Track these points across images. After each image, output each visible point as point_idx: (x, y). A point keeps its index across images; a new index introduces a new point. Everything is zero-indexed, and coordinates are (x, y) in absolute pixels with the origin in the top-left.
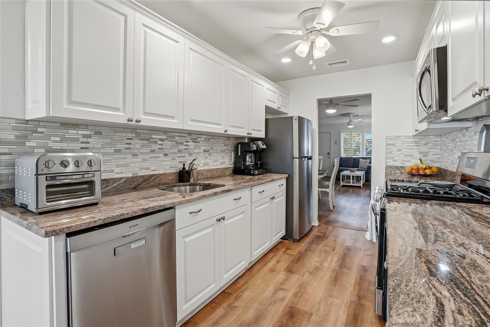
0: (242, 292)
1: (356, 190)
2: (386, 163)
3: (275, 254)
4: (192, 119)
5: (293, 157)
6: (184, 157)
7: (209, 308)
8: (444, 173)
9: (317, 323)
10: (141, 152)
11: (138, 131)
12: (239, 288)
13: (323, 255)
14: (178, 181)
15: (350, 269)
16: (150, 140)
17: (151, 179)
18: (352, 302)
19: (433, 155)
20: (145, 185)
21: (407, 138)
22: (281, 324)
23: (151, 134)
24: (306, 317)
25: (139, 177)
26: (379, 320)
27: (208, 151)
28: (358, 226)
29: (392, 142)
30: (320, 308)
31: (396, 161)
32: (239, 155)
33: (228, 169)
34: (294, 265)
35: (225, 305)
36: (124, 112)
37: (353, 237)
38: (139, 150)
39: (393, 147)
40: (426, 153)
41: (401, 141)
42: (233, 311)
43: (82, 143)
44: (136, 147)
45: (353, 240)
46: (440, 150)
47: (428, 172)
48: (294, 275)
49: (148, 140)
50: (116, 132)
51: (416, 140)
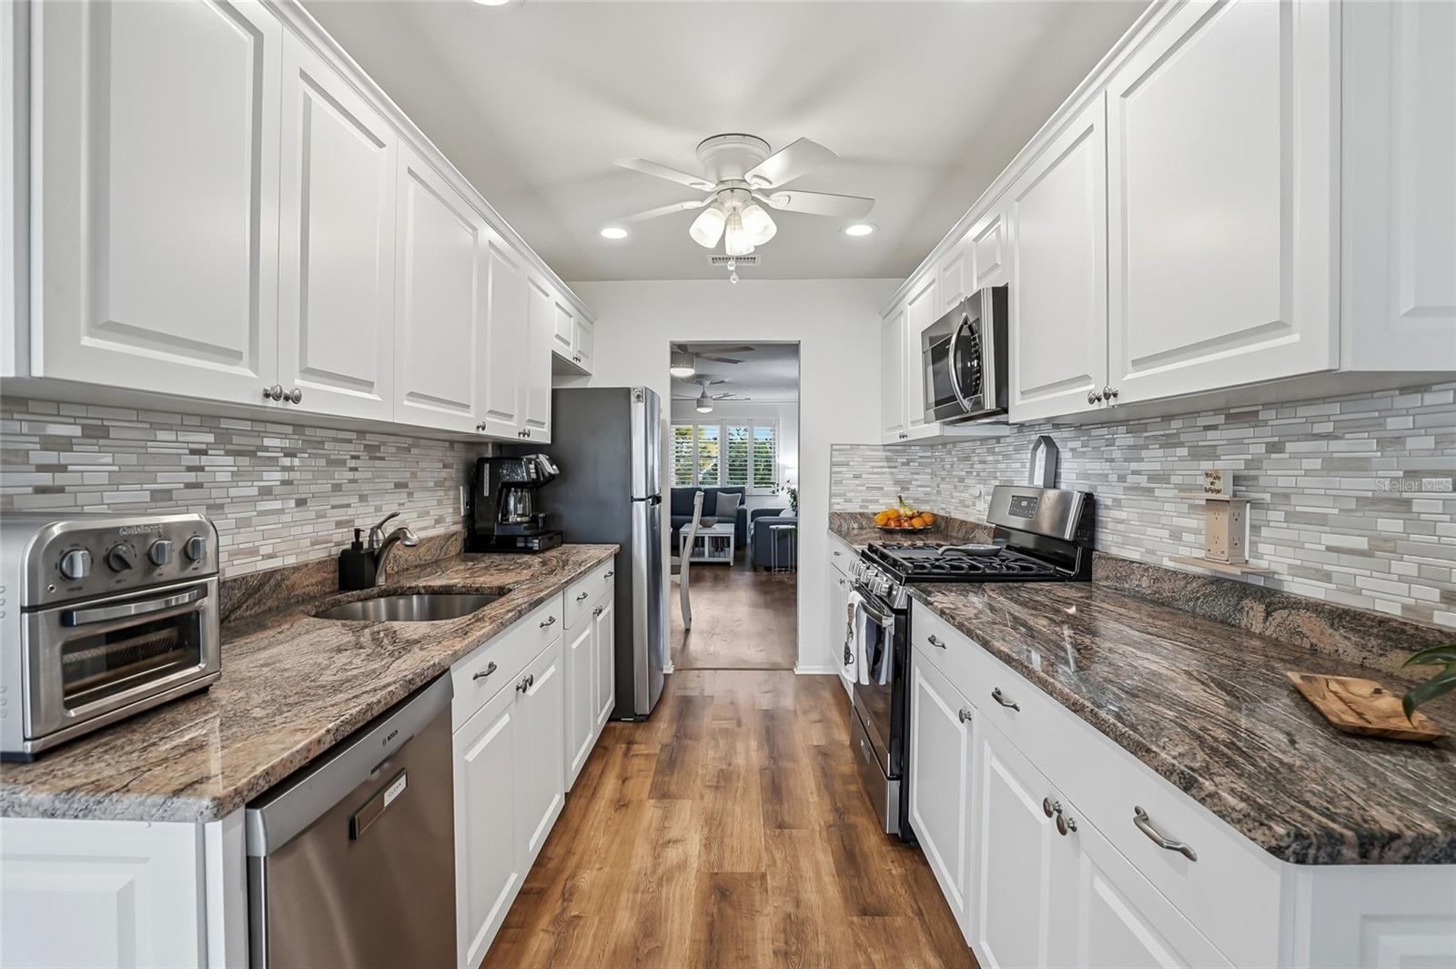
0: (573, 876)
1: (720, 572)
2: (831, 505)
3: (607, 762)
4: (411, 390)
5: (632, 497)
6: (348, 506)
7: (505, 946)
8: (943, 526)
9: (784, 891)
10: (232, 498)
11: (224, 424)
12: (559, 871)
13: (721, 742)
14: (337, 587)
15: (793, 759)
16: (259, 454)
17: (267, 588)
18: (830, 826)
19: (918, 486)
20: (251, 609)
21: (872, 450)
22: (710, 919)
23: (261, 434)
24: (756, 884)
25: (234, 584)
26: (892, 845)
27: (405, 486)
28: (765, 661)
29: (842, 459)
30: (773, 857)
31: (849, 501)
32: (486, 493)
33: (454, 538)
34: (667, 779)
35: (545, 921)
36: (254, 368)
37: (766, 688)
38: (225, 490)
39: (845, 469)
40: (907, 482)
41: (860, 456)
42: (574, 930)
43: (41, 468)
44: (217, 480)
45: (769, 694)
46: (930, 477)
47: (917, 524)
48: (679, 801)
49: (252, 454)
50: (154, 426)
51: (889, 454)
